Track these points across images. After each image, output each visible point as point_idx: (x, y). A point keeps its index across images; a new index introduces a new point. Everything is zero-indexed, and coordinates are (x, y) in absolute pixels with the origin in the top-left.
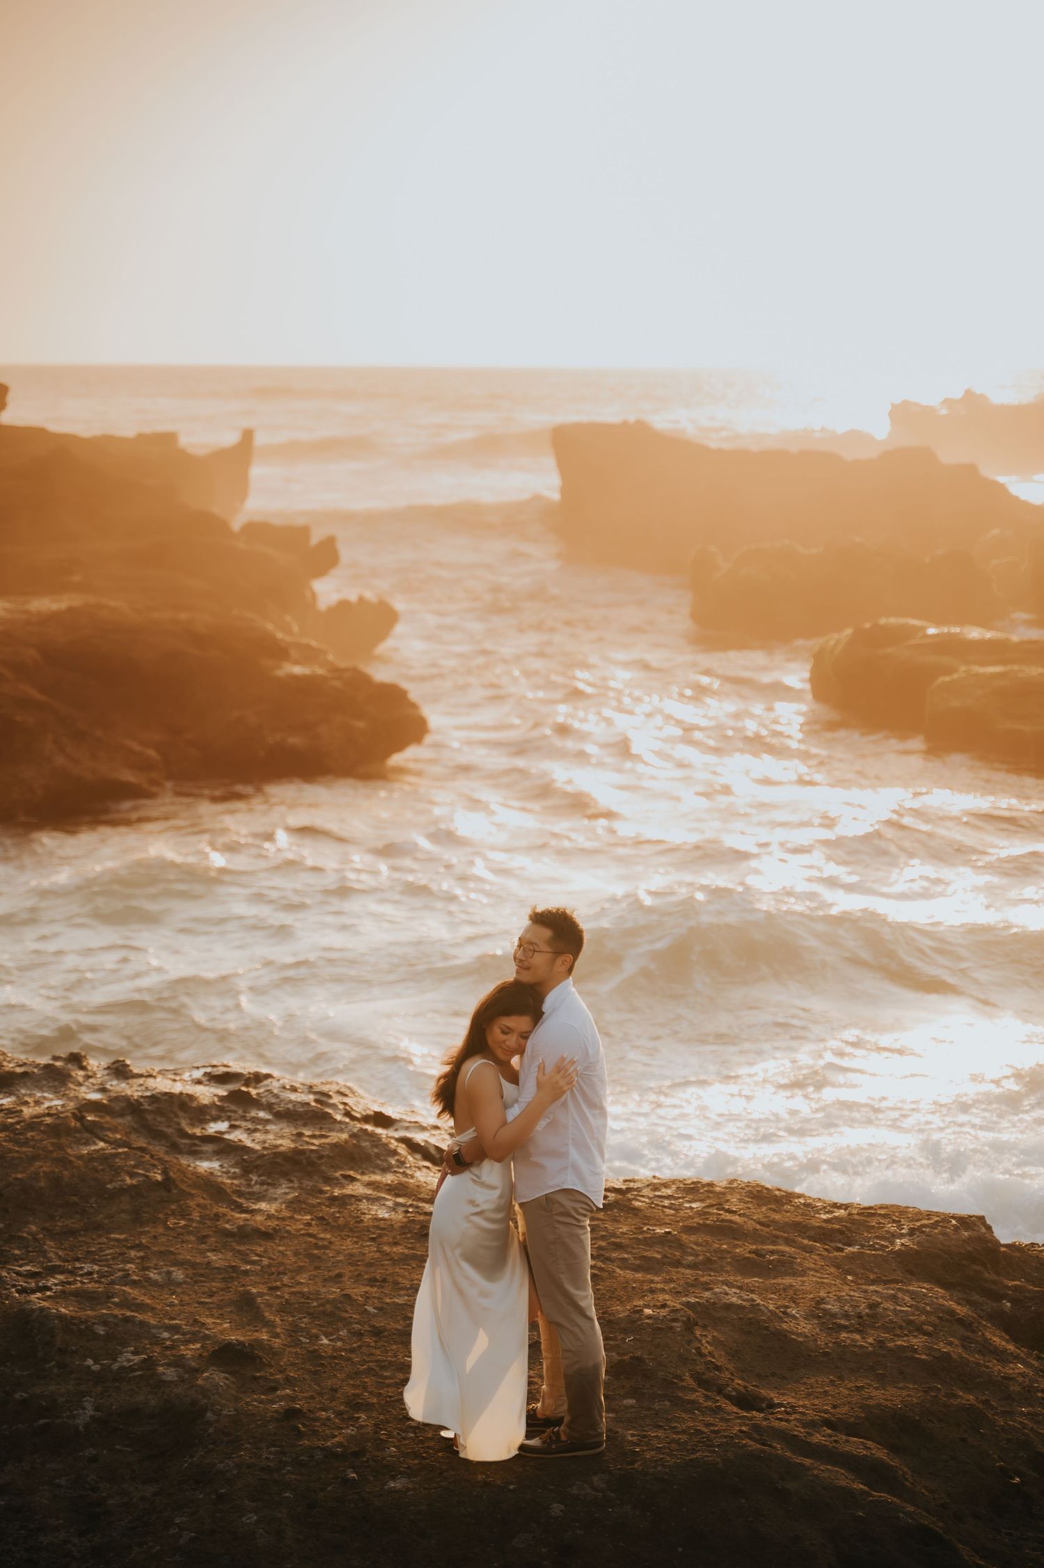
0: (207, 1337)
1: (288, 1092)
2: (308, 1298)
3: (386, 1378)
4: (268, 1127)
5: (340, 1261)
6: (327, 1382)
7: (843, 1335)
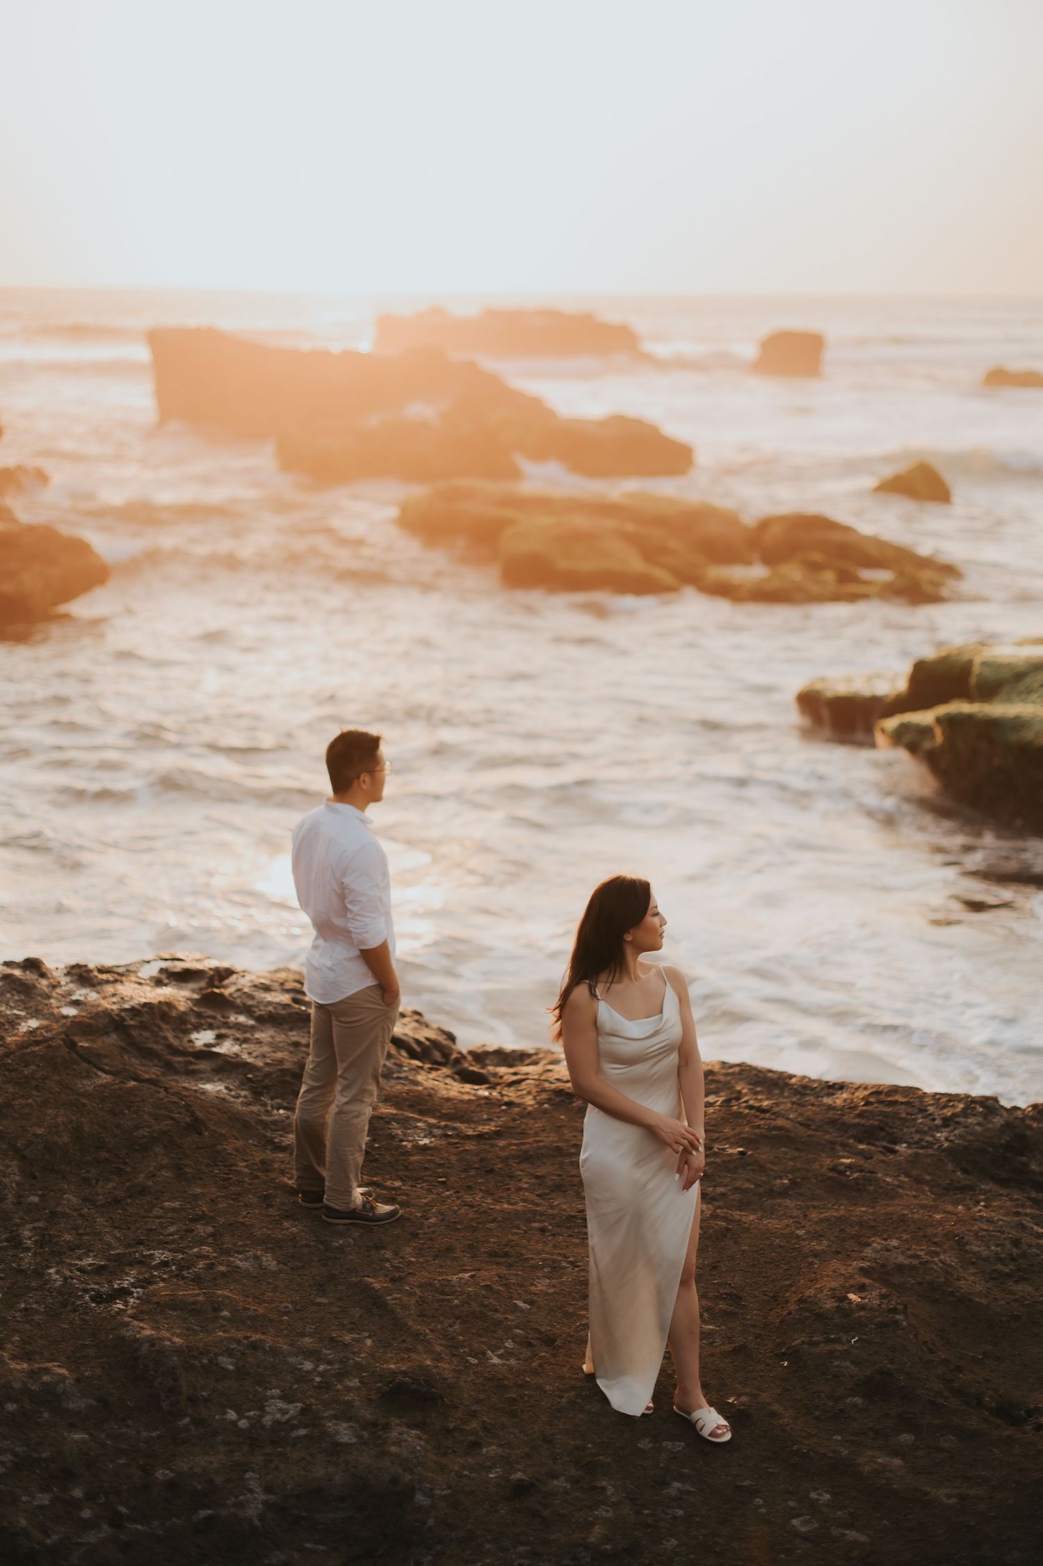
0: (359, 1367)
1: (262, 991)
2: (443, 1293)
4: (258, 1035)
5: (434, 1225)
6: (534, 1428)
7: (1015, 1288)
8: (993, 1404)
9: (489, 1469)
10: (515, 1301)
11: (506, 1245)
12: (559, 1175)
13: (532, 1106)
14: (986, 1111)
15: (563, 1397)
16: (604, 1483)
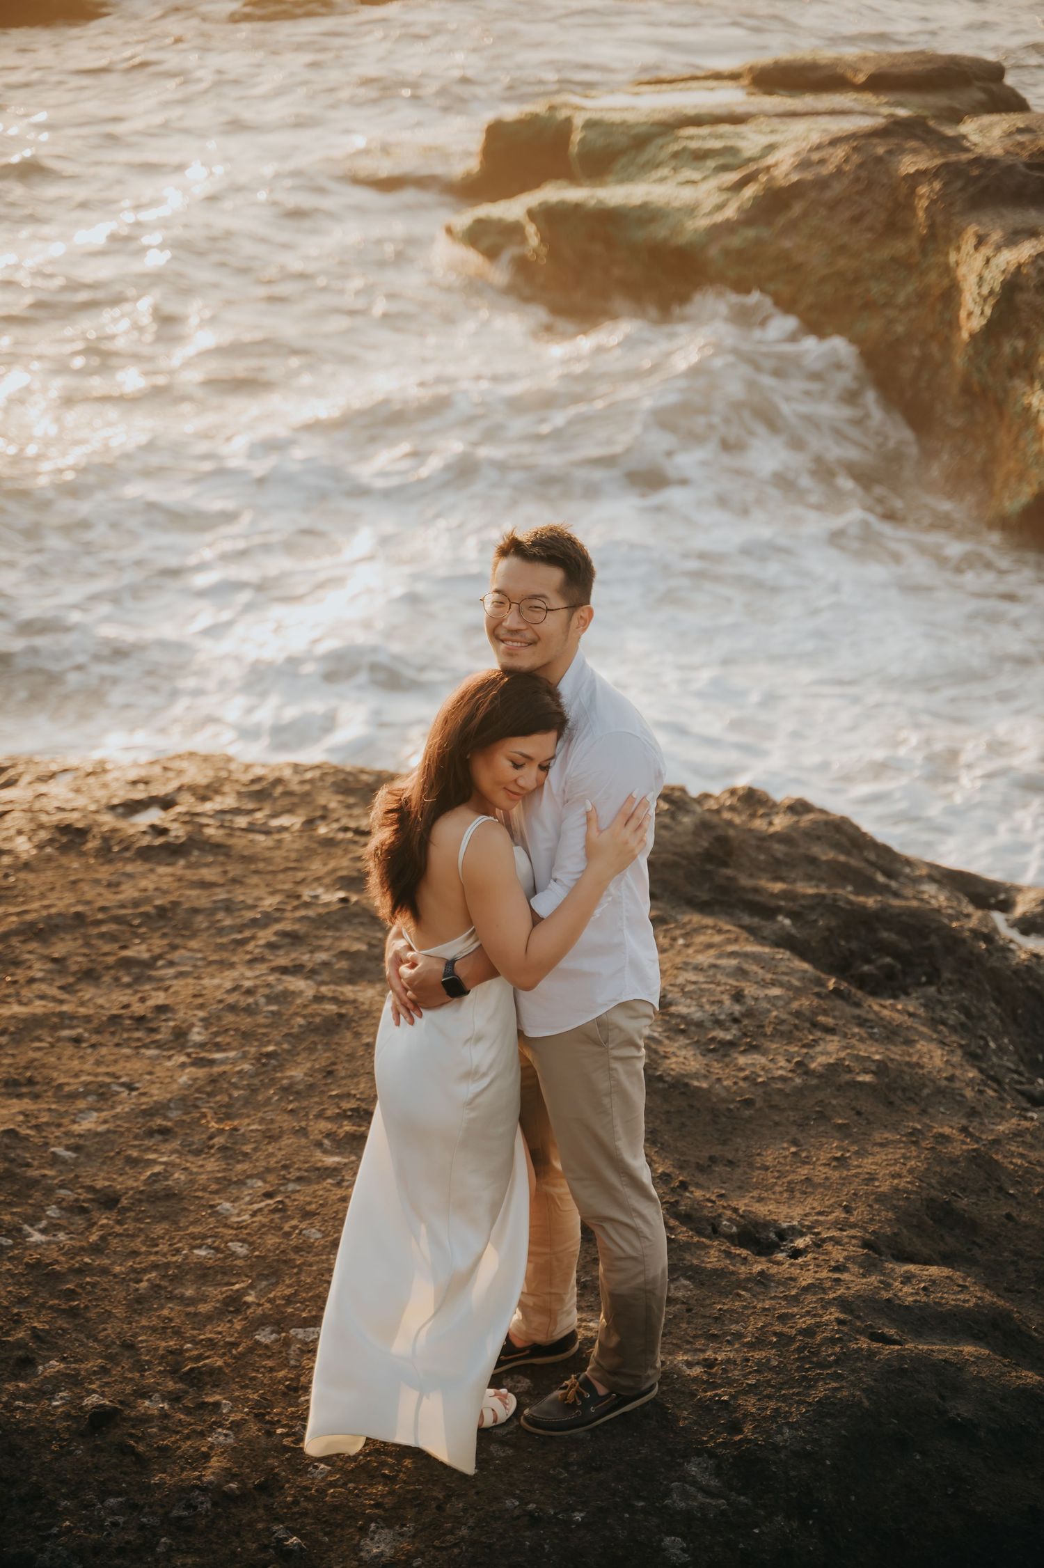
3: (192, 1301)
6: (105, 1329)
7: (742, 1060)
8: (734, 1229)
9: (51, 1395)
10: (53, 1149)
11: (27, 1068)
12: (85, 955)
13: (27, 851)
14: (673, 808)
15: (141, 1281)
16: (217, 1397)
